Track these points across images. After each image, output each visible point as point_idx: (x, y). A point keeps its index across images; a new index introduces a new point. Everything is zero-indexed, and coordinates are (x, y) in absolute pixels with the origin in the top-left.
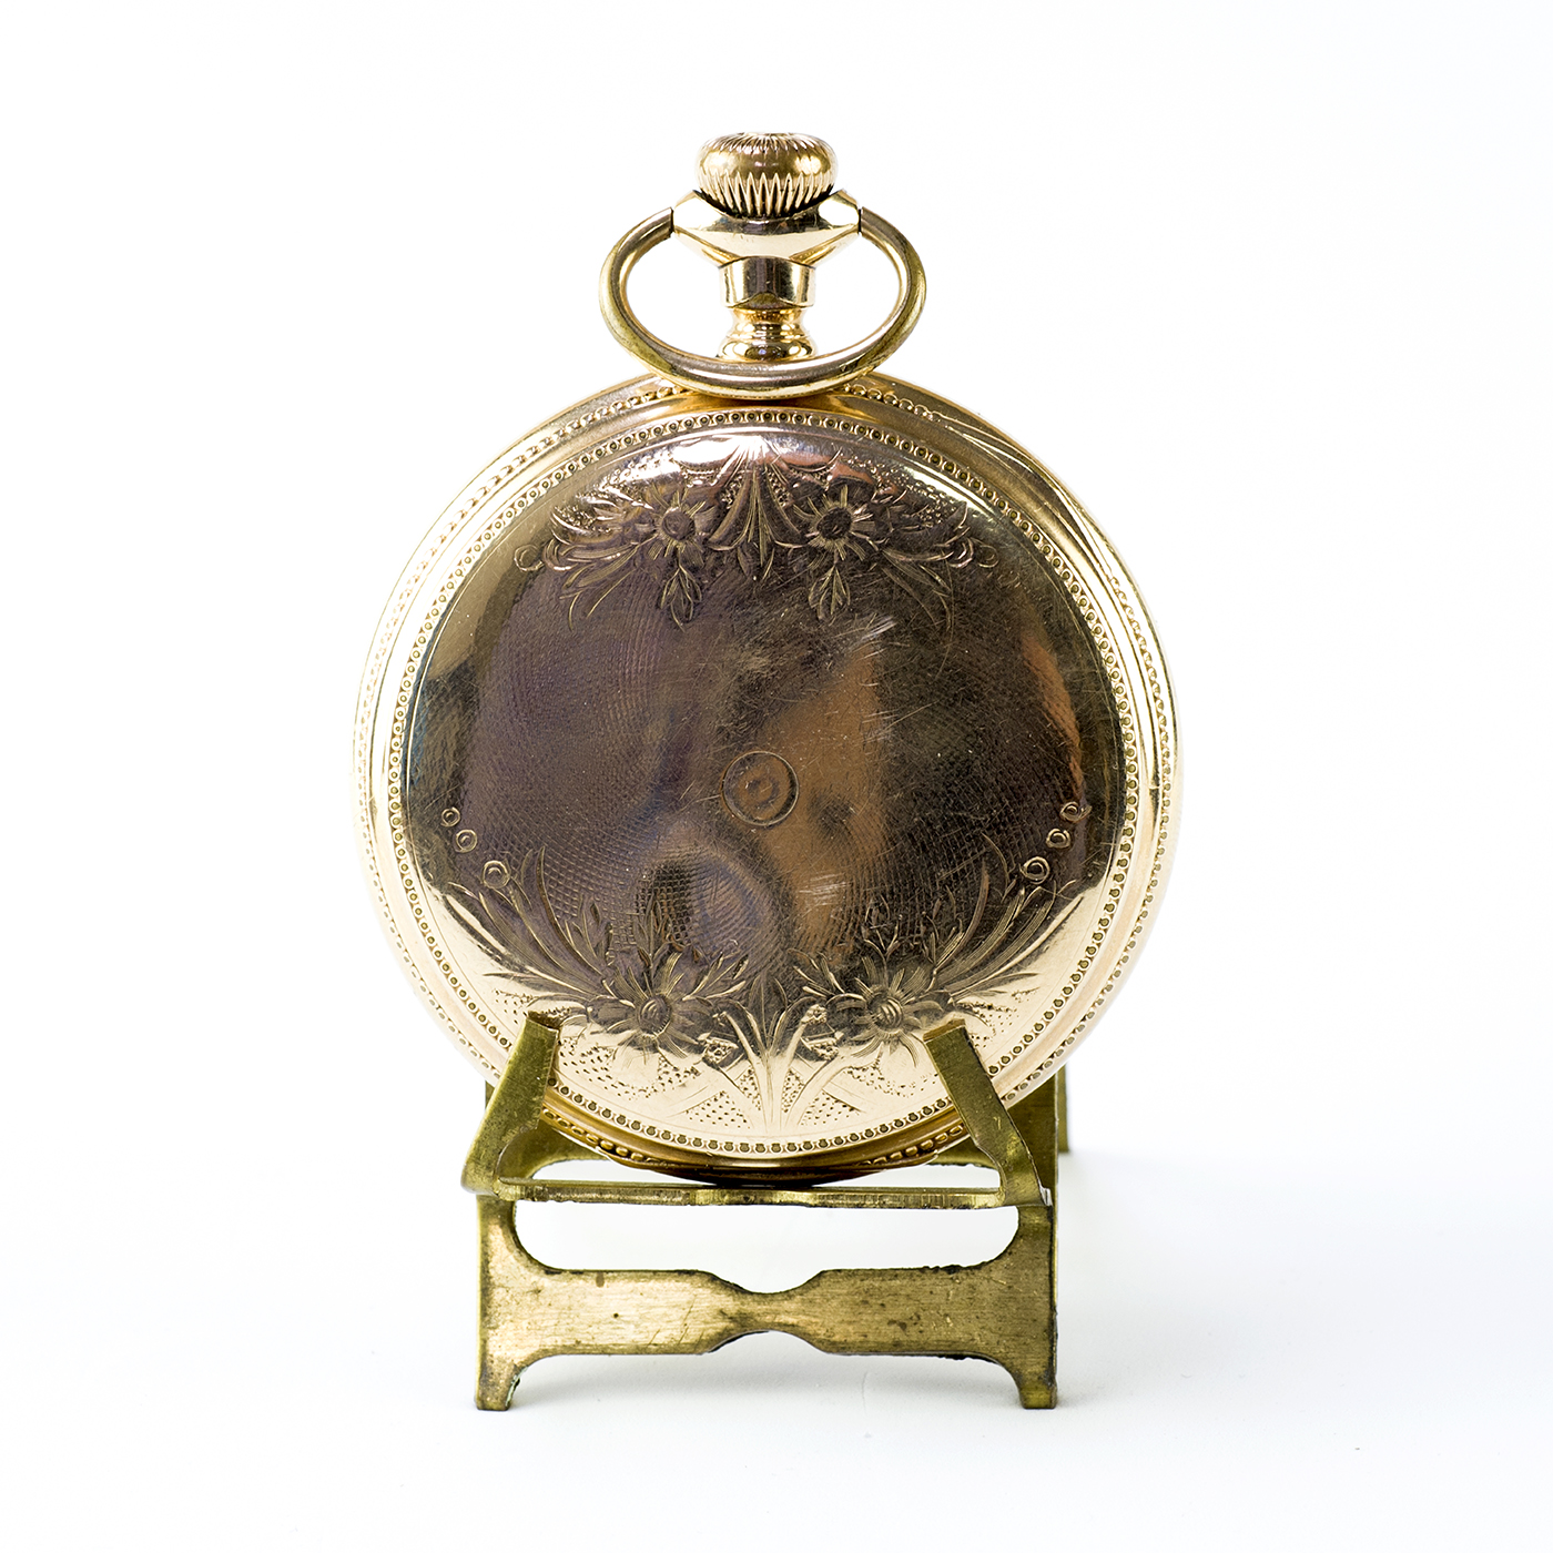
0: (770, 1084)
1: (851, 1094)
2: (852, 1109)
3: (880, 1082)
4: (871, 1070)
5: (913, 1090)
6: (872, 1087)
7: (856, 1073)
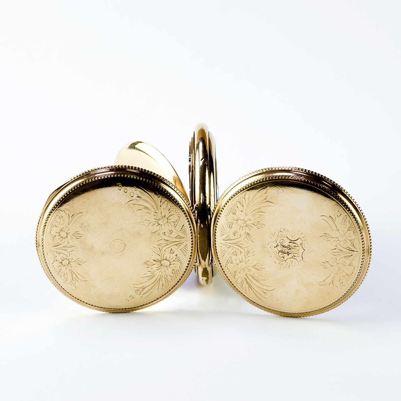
0: (178, 241)
1: (180, 226)
2: (183, 226)
3: (177, 221)
4: (175, 223)
5: (179, 215)
6: (178, 222)
7: (175, 225)
